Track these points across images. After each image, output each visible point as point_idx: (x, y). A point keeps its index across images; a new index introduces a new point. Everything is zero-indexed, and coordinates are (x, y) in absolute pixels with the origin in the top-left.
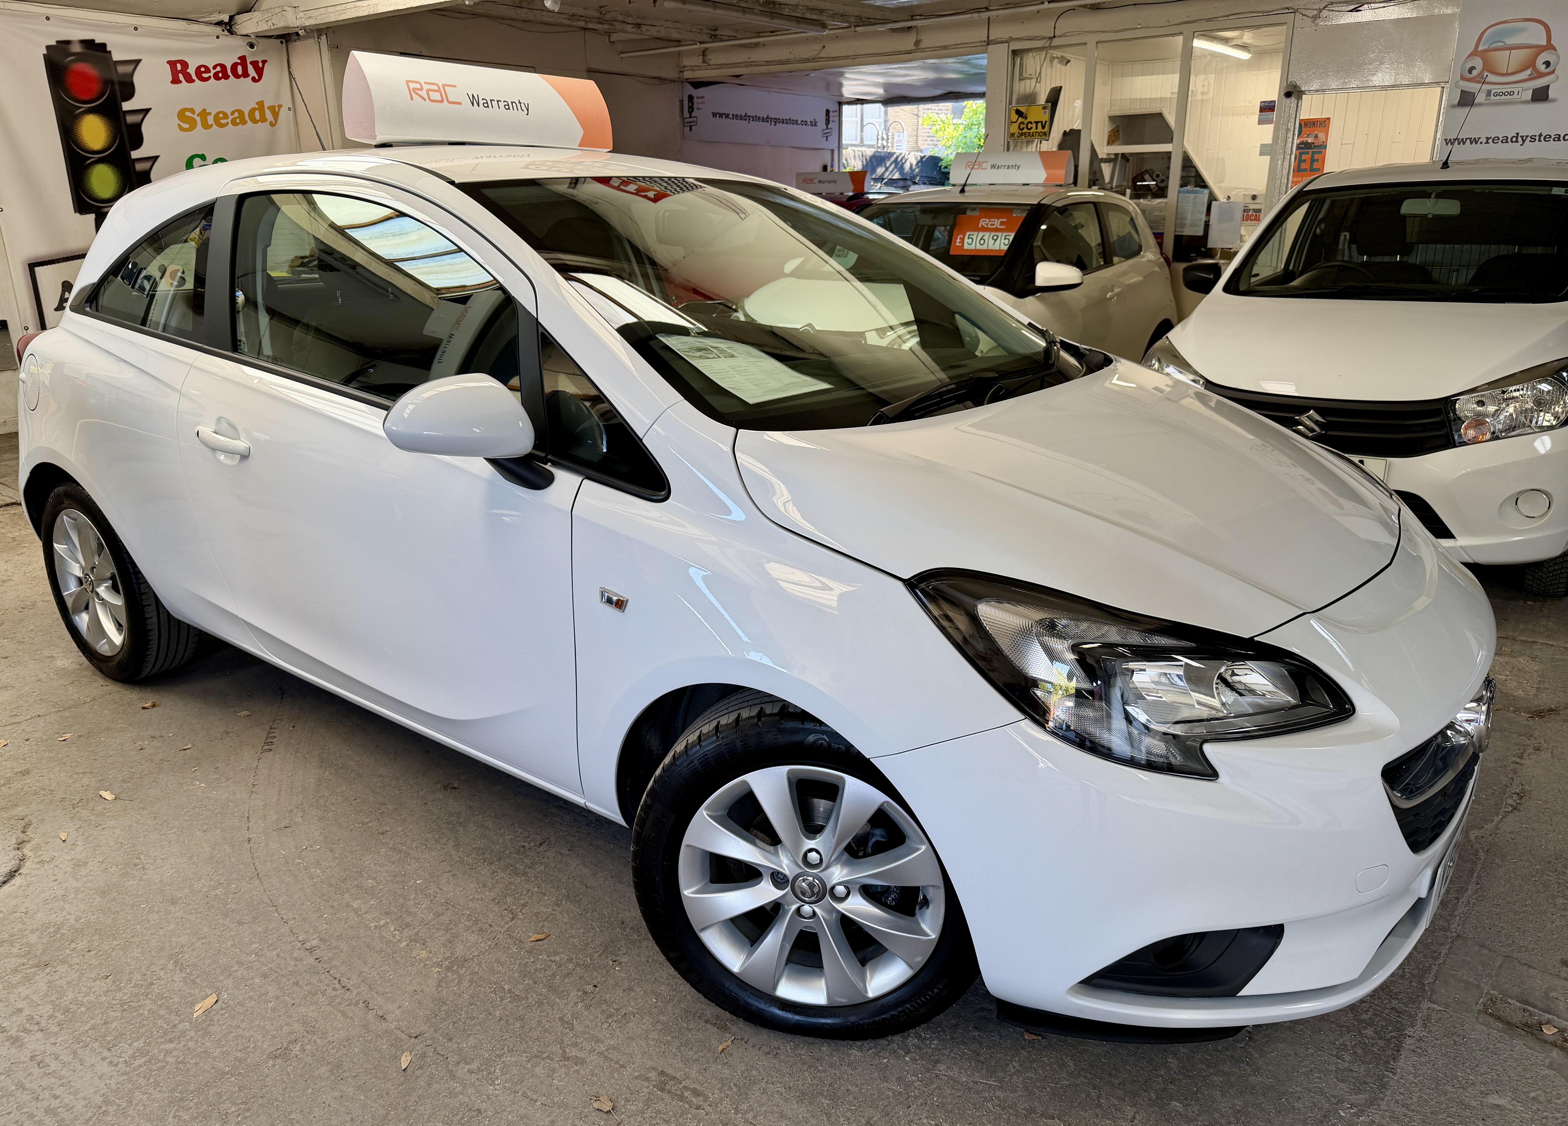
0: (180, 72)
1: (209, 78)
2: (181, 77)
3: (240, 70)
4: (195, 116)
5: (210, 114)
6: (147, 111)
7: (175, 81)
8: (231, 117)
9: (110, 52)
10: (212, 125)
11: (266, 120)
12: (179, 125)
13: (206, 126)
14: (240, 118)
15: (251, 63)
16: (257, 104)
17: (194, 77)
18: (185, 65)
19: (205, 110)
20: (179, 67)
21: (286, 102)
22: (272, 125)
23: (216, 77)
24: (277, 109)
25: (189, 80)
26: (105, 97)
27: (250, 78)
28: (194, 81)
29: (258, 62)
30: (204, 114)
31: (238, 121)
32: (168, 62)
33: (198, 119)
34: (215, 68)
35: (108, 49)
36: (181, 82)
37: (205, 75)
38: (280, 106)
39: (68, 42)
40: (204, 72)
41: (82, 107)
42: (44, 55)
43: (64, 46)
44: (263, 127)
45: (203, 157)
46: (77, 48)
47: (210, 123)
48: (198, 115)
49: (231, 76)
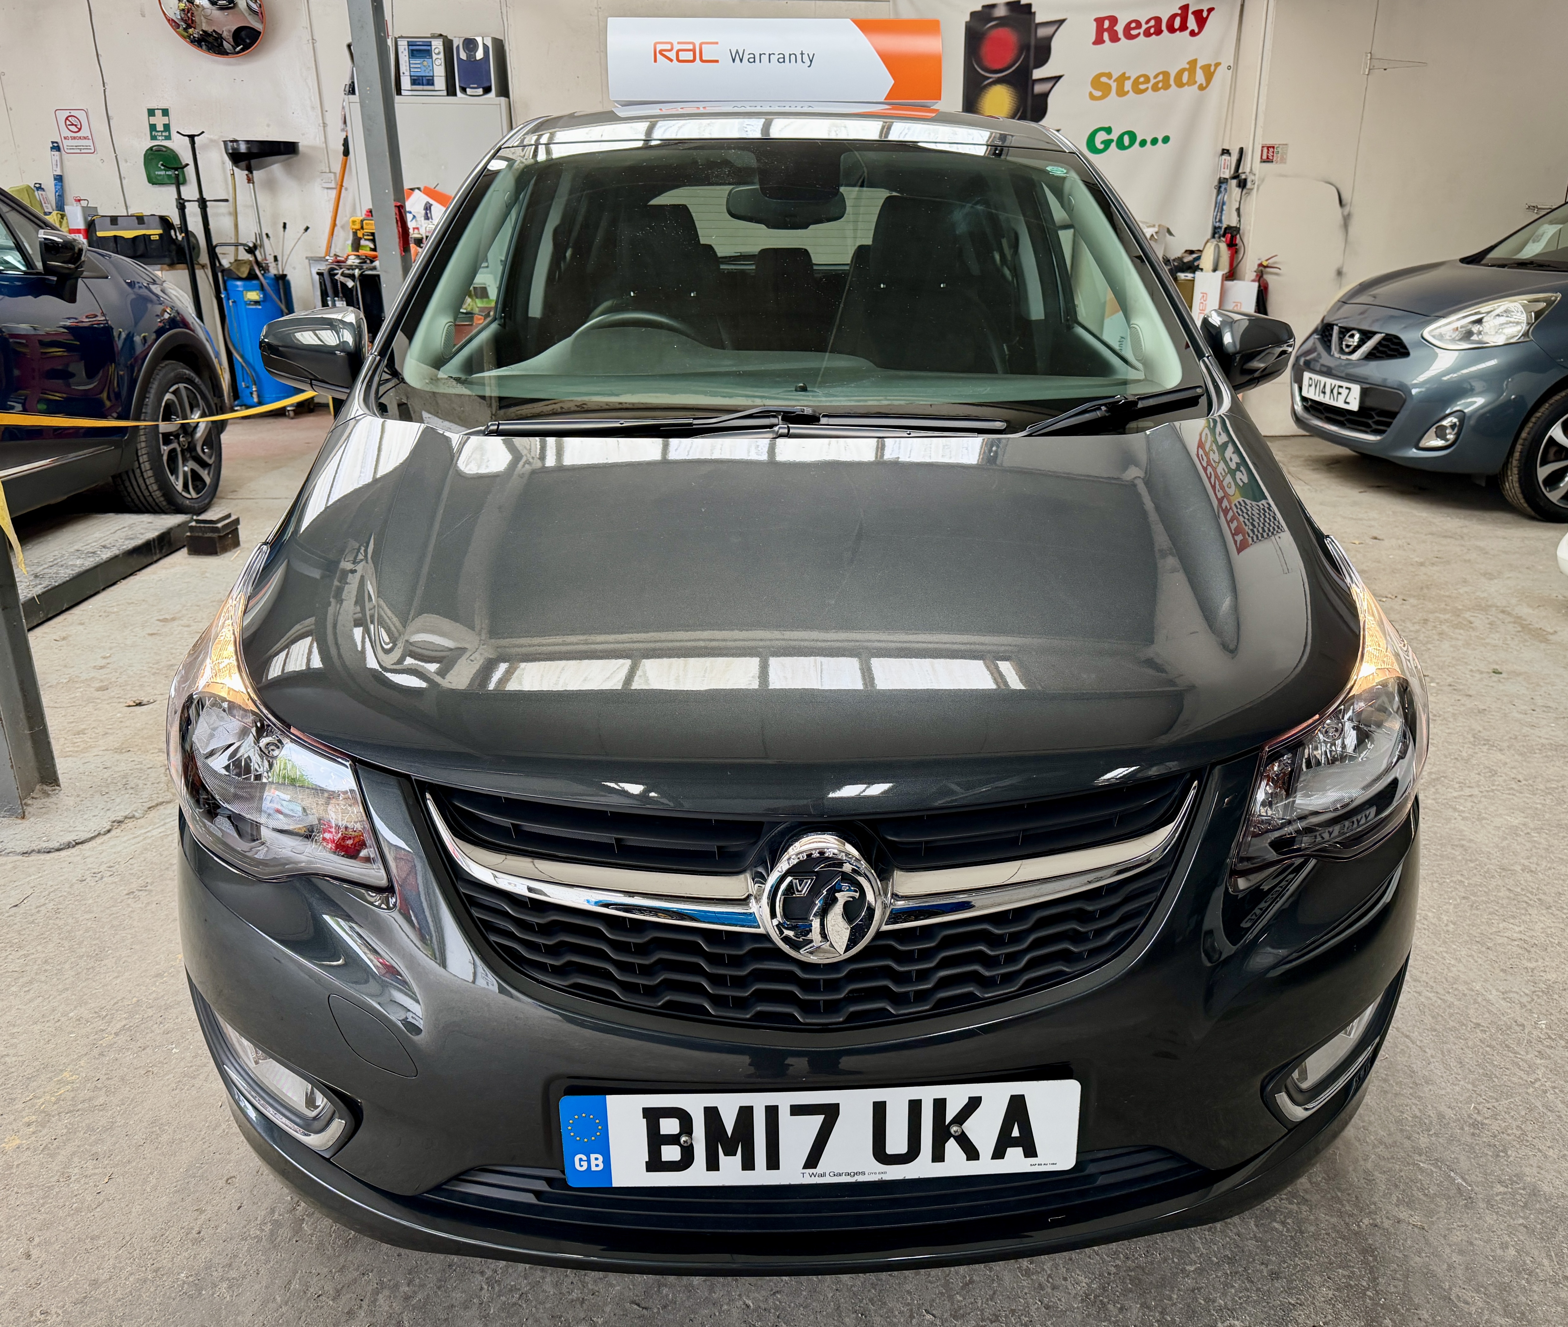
0: (1106, 30)
1: (1139, 34)
2: (1106, 36)
3: (1177, 23)
4: (1111, 82)
5: (1129, 78)
6: (1058, 78)
7: (1099, 41)
8: (1153, 81)
9: (1034, 13)
10: (1128, 92)
11: (1196, 82)
12: (1091, 93)
13: (1121, 93)
14: (1163, 82)
15: (1194, 13)
16: (1188, 63)
17: (1121, 35)
18: (1114, 20)
19: (1124, 73)
20: (1107, 24)
21: (1227, 59)
22: (1201, 88)
23: (1147, 34)
24: (1212, 69)
25: (1115, 38)
26: (1017, 65)
27: (1188, 31)
28: (1119, 39)
29: (1202, 11)
30: (1123, 78)
31: (1160, 85)
32: (1096, 20)
33: (1114, 86)
34: (1147, 22)
35: (1033, 10)
36: (1104, 42)
37: (1134, 32)
38: (1217, 65)
39: (993, 6)
40: (1134, 28)
41: (989, 78)
42: (966, 23)
43: (987, 10)
44: (1191, 91)
45: (1108, 130)
46: (1001, 12)
47: (1126, 90)
48: (1114, 81)
49: (1165, 31)
